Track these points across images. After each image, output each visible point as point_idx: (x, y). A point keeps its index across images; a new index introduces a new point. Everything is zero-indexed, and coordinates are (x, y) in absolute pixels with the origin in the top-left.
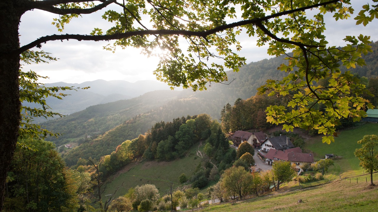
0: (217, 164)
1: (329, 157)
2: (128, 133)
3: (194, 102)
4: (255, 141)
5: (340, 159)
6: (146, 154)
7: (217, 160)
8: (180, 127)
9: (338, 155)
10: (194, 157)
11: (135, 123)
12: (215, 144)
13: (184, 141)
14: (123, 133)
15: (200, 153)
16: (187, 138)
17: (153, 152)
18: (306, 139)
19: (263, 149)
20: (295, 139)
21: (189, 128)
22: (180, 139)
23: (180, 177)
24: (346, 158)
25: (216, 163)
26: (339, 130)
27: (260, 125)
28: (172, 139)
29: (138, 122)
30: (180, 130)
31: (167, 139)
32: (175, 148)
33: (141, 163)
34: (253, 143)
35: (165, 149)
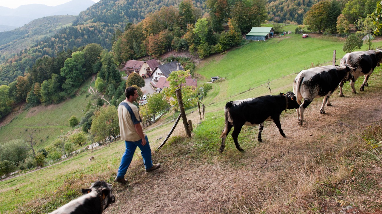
0: (110, 100)
1: (214, 79)
2: (14, 73)
3: (92, 28)
4: (148, 70)
5: (224, 80)
6: (29, 98)
7: (109, 96)
8: (65, 62)
9: (222, 77)
10: (86, 95)
11: (21, 60)
12: (106, 77)
13: (72, 78)
14: (6, 74)
15: (93, 90)
16: (75, 75)
17: (37, 95)
18: (196, 62)
19: (154, 78)
20: (187, 64)
21: (77, 62)
22: (67, 76)
23: (70, 121)
24: (228, 79)
25: (109, 98)
26: (226, 51)
27: (153, 52)
28: (57, 77)
29: (24, 58)
30: (65, 65)
31: (51, 78)
32: (62, 87)
33: (25, 110)
34: (146, 72)
35: (49, 90)
